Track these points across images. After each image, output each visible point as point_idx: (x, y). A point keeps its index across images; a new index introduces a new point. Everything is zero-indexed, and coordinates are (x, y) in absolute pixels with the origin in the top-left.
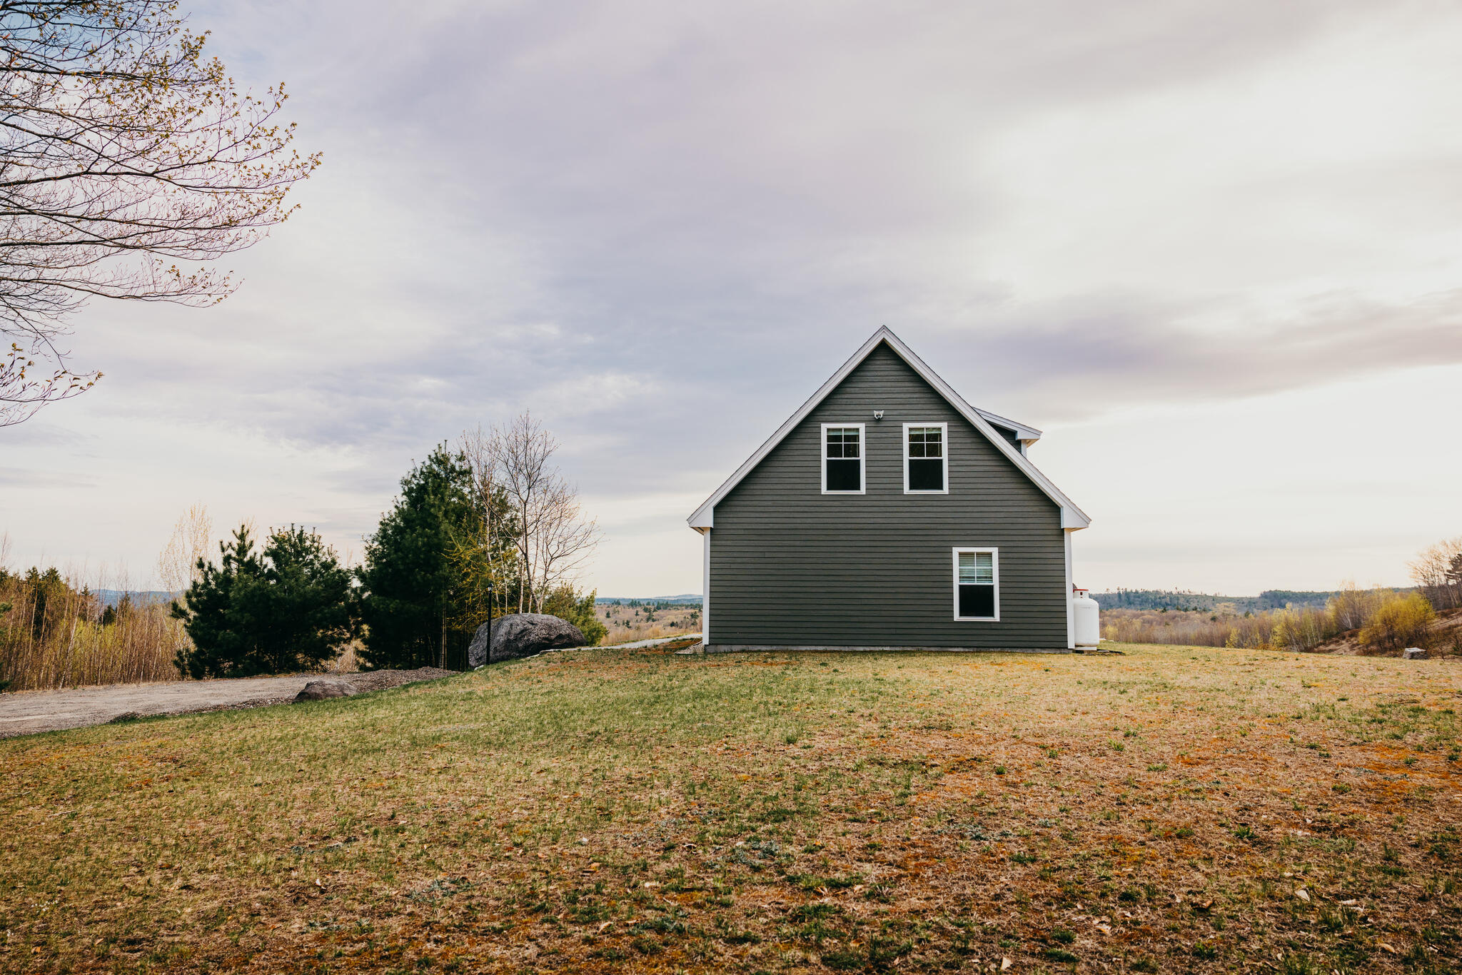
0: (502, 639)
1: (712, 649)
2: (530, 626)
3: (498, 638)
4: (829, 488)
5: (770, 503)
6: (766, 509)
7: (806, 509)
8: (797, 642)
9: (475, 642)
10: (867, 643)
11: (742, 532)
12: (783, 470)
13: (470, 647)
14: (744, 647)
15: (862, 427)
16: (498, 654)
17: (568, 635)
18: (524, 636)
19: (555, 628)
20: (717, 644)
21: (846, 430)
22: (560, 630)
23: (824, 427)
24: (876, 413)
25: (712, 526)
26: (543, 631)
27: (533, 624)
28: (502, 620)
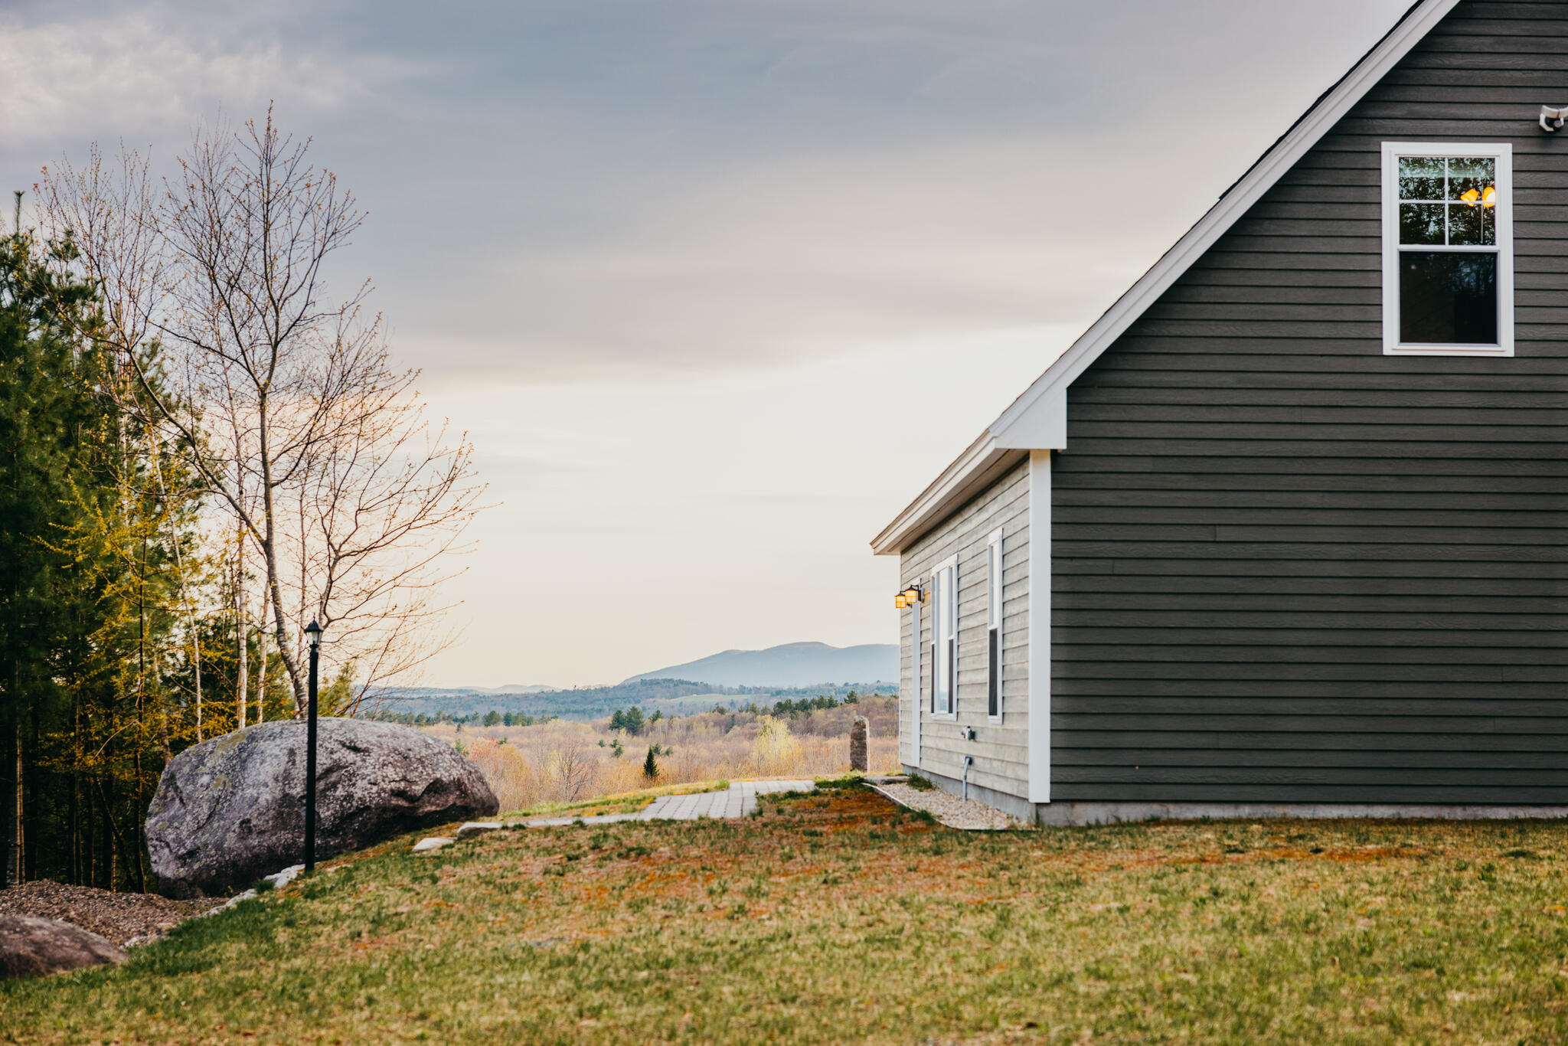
0: (266, 797)
1: (1057, 815)
2: (351, 756)
3: (250, 792)
4: (1405, 337)
5: (1229, 380)
6: (1221, 397)
7: (1339, 398)
8: (1314, 794)
9: (165, 805)
10: (1521, 796)
11: (1147, 465)
12: (1268, 279)
13: (150, 823)
14: (1155, 810)
15: (1502, 153)
16: (254, 841)
17: (458, 784)
18: (334, 786)
19: (420, 761)
20: (1073, 801)
21: (1458, 163)
22: (435, 767)
23: (1392, 152)
24: (1546, 112)
25: (1061, 444)
26: (390, 771)
27: (355, 749)
28: (252, 738)
